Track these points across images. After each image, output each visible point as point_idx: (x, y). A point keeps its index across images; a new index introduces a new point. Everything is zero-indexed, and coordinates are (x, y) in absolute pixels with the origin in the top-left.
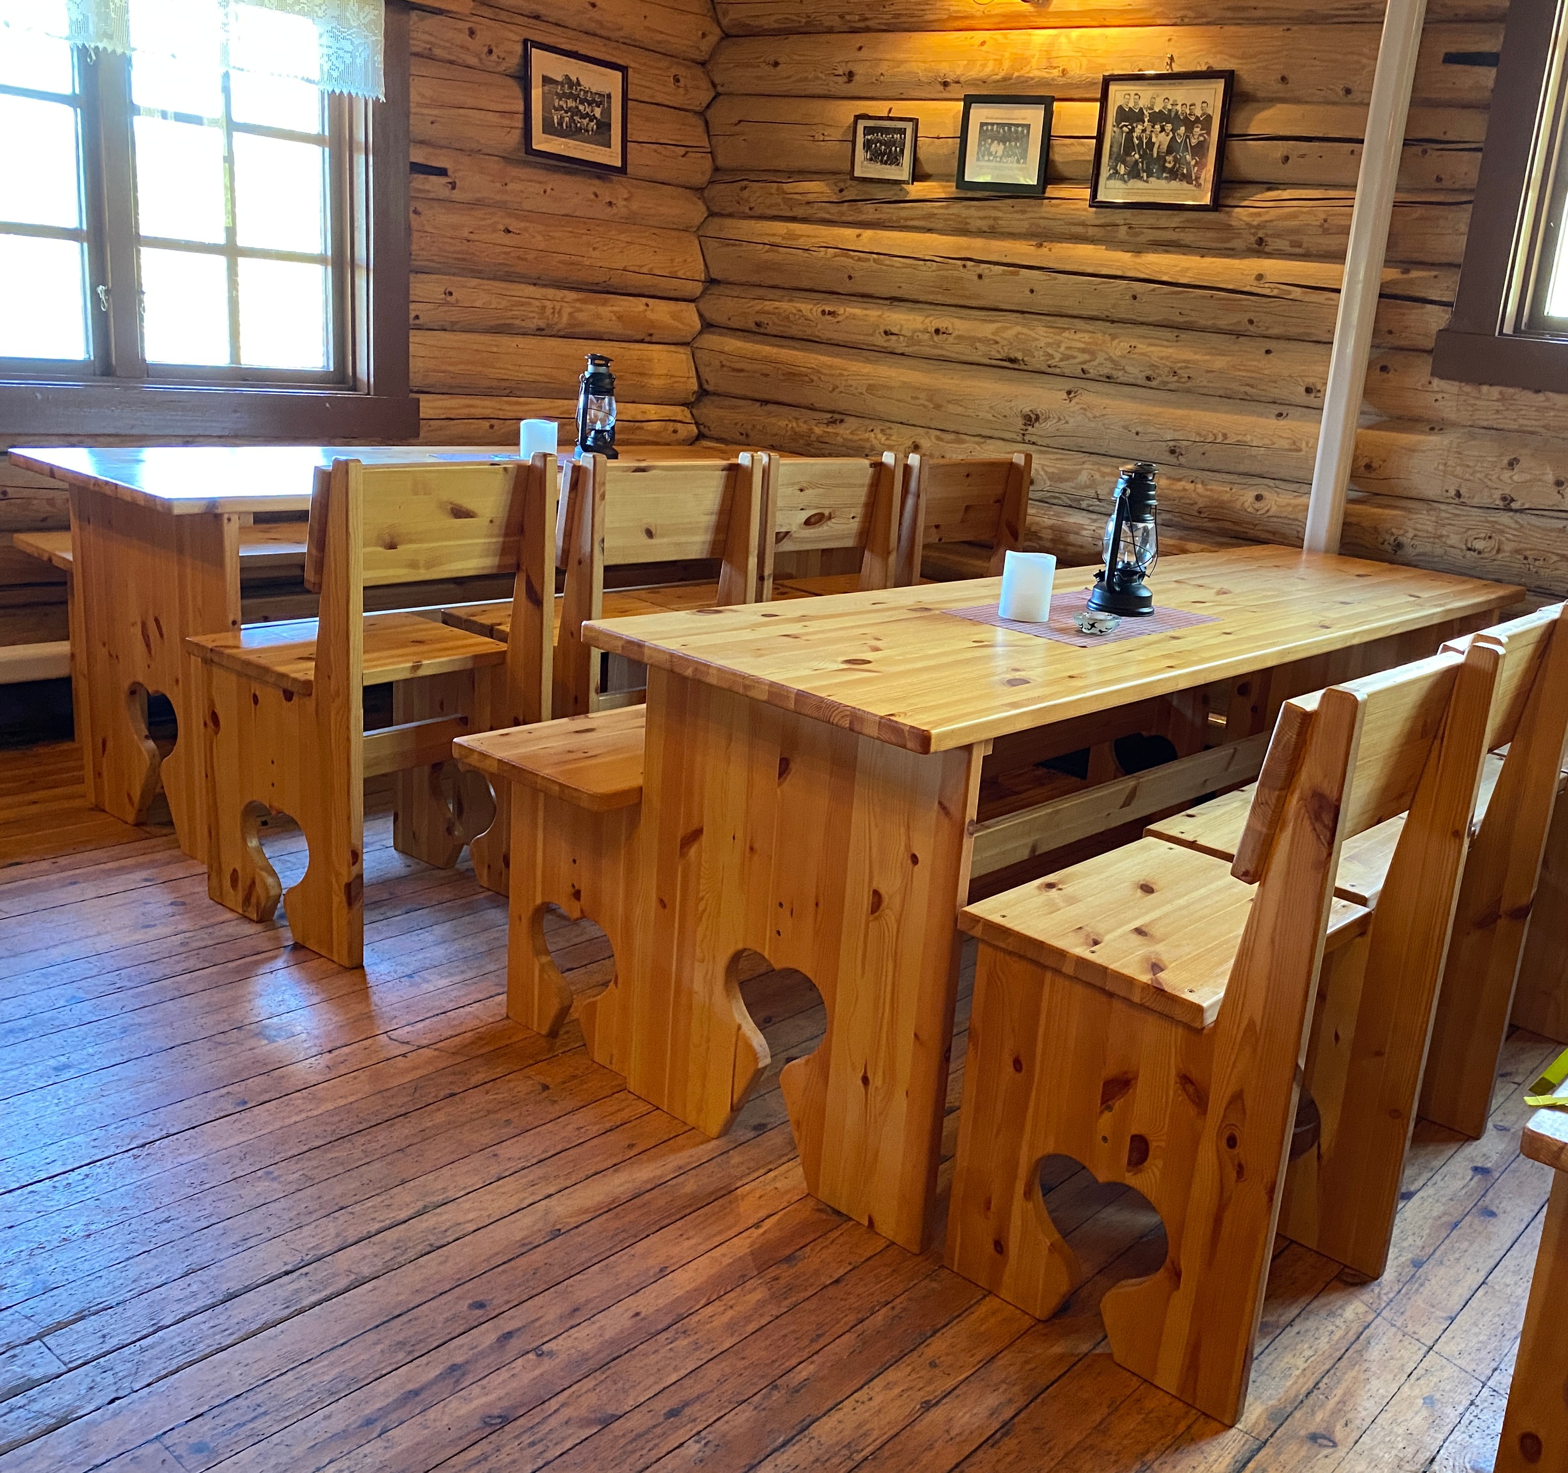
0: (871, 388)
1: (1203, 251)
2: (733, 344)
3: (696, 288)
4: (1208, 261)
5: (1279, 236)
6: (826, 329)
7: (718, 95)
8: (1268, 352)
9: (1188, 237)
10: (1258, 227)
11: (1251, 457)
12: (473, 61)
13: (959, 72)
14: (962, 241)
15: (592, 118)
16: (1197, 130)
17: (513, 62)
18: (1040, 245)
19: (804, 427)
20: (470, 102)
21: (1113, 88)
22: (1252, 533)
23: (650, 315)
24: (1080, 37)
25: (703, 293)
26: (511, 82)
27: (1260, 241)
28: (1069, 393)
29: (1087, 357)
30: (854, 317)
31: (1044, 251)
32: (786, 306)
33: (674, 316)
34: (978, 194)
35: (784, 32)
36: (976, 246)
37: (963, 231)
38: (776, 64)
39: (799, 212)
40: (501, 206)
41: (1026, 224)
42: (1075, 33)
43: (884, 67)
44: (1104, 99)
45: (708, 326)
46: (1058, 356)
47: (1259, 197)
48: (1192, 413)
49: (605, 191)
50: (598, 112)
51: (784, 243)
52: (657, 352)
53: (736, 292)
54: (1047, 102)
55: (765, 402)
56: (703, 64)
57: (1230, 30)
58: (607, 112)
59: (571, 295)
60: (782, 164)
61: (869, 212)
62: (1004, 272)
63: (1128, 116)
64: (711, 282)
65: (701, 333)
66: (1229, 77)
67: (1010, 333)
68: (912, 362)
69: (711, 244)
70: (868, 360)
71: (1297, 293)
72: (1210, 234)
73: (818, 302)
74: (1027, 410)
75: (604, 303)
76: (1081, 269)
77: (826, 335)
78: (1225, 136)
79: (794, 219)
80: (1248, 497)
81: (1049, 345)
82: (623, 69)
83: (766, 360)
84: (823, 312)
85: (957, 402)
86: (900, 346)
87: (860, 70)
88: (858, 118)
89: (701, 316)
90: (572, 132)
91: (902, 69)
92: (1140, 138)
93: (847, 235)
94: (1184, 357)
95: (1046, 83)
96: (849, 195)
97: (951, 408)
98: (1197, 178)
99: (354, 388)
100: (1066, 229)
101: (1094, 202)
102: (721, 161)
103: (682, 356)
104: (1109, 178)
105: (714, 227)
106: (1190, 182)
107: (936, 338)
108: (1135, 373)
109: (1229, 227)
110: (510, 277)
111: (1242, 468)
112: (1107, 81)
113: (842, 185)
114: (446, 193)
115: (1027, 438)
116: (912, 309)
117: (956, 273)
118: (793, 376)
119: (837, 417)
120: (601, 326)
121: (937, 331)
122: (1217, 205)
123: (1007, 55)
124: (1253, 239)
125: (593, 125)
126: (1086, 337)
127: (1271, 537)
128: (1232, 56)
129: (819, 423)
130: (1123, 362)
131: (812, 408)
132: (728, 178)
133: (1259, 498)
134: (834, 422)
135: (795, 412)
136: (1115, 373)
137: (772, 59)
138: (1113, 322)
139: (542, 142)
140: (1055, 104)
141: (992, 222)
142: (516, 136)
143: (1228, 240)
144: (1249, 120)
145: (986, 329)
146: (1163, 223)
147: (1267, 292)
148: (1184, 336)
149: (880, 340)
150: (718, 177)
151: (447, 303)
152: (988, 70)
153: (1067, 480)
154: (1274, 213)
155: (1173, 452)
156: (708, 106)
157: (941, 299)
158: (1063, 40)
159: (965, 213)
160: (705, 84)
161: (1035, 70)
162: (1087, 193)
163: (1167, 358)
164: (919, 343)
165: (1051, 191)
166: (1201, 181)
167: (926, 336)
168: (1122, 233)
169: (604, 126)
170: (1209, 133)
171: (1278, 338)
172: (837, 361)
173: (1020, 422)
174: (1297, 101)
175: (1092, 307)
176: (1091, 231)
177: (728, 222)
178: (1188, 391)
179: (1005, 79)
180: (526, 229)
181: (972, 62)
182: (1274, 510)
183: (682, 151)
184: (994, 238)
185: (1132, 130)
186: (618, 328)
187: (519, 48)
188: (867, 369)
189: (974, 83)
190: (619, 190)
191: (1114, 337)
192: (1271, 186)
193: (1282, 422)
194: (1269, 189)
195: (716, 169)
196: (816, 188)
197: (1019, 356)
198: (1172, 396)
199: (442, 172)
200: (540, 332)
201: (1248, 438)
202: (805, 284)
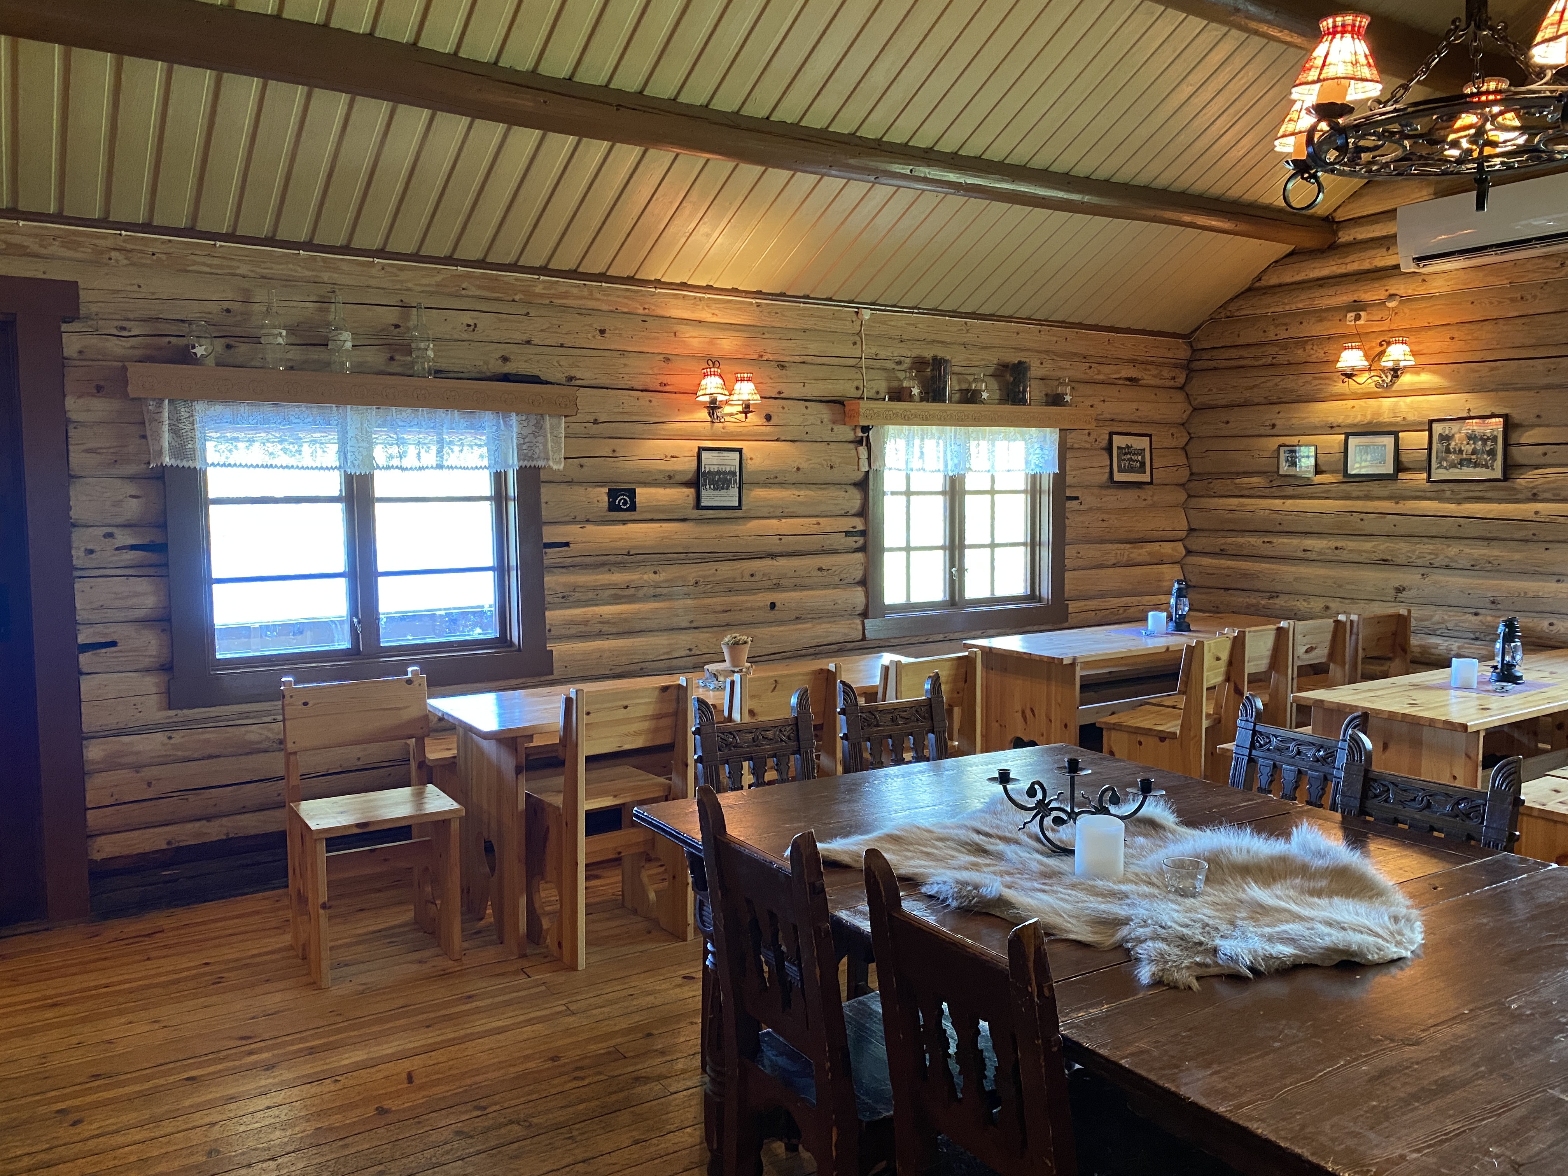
0: (1296, 579)
1: (1500, 501)
2: (1206, 561)
3: (1183, 534)
4: (1503, 506)
5: (1544, 491)
6: (1267, 550)
7: (1191, 438)
8: (1547, 549)
9: (1489, 495)
10: (1533, 488)
11: (1543, 603)
12: (1088, 446)
13: (1340, 421)
14: (1349, 502)
15: (1137, 461)
16: (1489, 443)
17: (1105, 443)
18: (1397, 503)
19: (1254, 601)
20: (1088, 465)
21: (1435, 425)
22: (1551, 643)
23: (1163, 551)
24: (1412, 402)
25: (1186, 536)
26: (1103, 452)
27: (1534, 494)
28: (1423, 575)
29: (1433, 556)
30: (1283, 544)
31: (1400, 505)
32: (1240, 540)
33: (1173, 549)
34: (1357, 479)
35: (1231, 406)
36: (1359, 505)
37: (1347, 497)
38: (1228, 422)
39: (1246, 493)
40: (1099, 509)
41: (1387, 493)
42: (1409, 399)
43: (1294, 421)
44: (1430, 430)
45: (1189, 552)
46: (1414, 557)
47: (1530, 473)
48: (1503, 582)
49: (1142, 493)
50: (1140, 458)
51: (1238, 509)
52: (1164, 568)
53: (1206, 534)
54: (1395, 434)
55: (1228, 589)
56: (1183, 424)
57: (1501, 394)
58: (1144, 457)
59: (1128, 546)
60: (1234, 470)
61: (1289, 491)
62: (1377, 518)
63: (1446, 438)
64: (1191, 530)
65: (1185, 556)
66: (1506, 417)
67: (1382, 547)
68: (1319, 564)
69: (1192, 512)
70: (1293, 565)
71: (1561, 519)
72: (1503, 493)
73: (1260, 537)
74: (1397, 585)
75: (1142, 548)
76: (1425, 513)
77: (1265, 553)
78: (1506, 445)
79: (1242, 496)
80: (1545, 624)
81: (1408, 552)
82: (1150, 436)
83: (1229, 568)
84: (1264, 542)
85: (1352, 584)
86: (1314, 556)
87: (1278, 422)
88: (1280, 446)
89: (1185, 547)
90: (1131, 470)
91: (1306, 421)
92: (1454, 449)
93: (1277, 503)
94: (1496, 554)
95: (1391, 424)
96: (1275, 483)
97: (1348, 587)
98: (1492, 466)
99: (1040, 602)
100: (1413, 494)
101: (1429, 481)
102: (1195, 470)
103: (1177, 568)
104: (1438, 468)
105: (1193, 502)
106: (1488, 468)
107: (1336, 552)
108: (1464, 563)
109: (1515, 489)
110: (1103, 541)
111: (1539, 609)
112: (1431, 422)
113: (1271, 478)
114: (1078, 507)
115: (1398, 599)
116: (1319, 538)
117: (1346, 519)
118: (1245, 575)
119: (1274, 594)
120: (1140, 559)
121: (1337, 548)
122: (1506, 478)
123: (1369, 412)
124: (1530, 494)
125: (1138, 464)
126: (1431, 547)
127: (1562, 645)
128: (1505, 407)
129: (1263, 598)
130: (1456, 558)
131: (1258, 591)
132: (1200, 478)
133: (1551, 624)
134: (1273, 597)
135: (1248, 593)
136: (1451, 564)
137: (1225, 420)
138: (1447, 538)
139: (1118, 477)
140: (1400, 434)
141: (1366, 493)
142: (1107, 476)
143: (1515, 495)
144: (1520, 436)
145: (1368, 545)
146: (1472, 488)
147: (1543, 520)
148: (1493, 543)
149: (1300, 554)
150: (1193, 477)
151: (1078, 558)
152: (1359, 418)
153: (1427, 620)
154: (1540, 481)
155: (1493, 602)
156: (1186, 444)
157: (1336, 531)
158: (1402, 403)
159: (1349, 489)
160: (1186, 434)
161: (1386, 418)
162: (1425, 476)
163: (1484, 555)
164: (1325, 554)
165: (1401, 476)
166: (1495, 467)
167: (1330, 551)
168: (1448, 493)
169: (1143, 464)
170: (1496, 444)
171: (1551, 542)
172: (1273, 566)
173: (1393, 592)
174: (1548, 426)
175: (1434, 531)
176: (1428, 494)
177: (1202, 500)
178: (1498, 571)
179: (1368, 423)
180: (1110, 518)
181: (1347, 416)
182: (1562, 630)
183: (1175, 468)
184: (1368, 500)
185: (1449, 444)
186: (1148, 559)
187: (1107, 437)
188: (1293, 569)
189: (1349, 426)
190: (1147, 493)
191: (1449, 546)
192: (1537, 467)
193: (1560, 585)
194: (1536, 469)
195: (1192, 474)
196: (1254, 480)
197: (1389, 558)
198: (1487, 574)
199: (1076, 498)
200: (1114, 566)
201: (1540, 594)
202: (1251, 528)
